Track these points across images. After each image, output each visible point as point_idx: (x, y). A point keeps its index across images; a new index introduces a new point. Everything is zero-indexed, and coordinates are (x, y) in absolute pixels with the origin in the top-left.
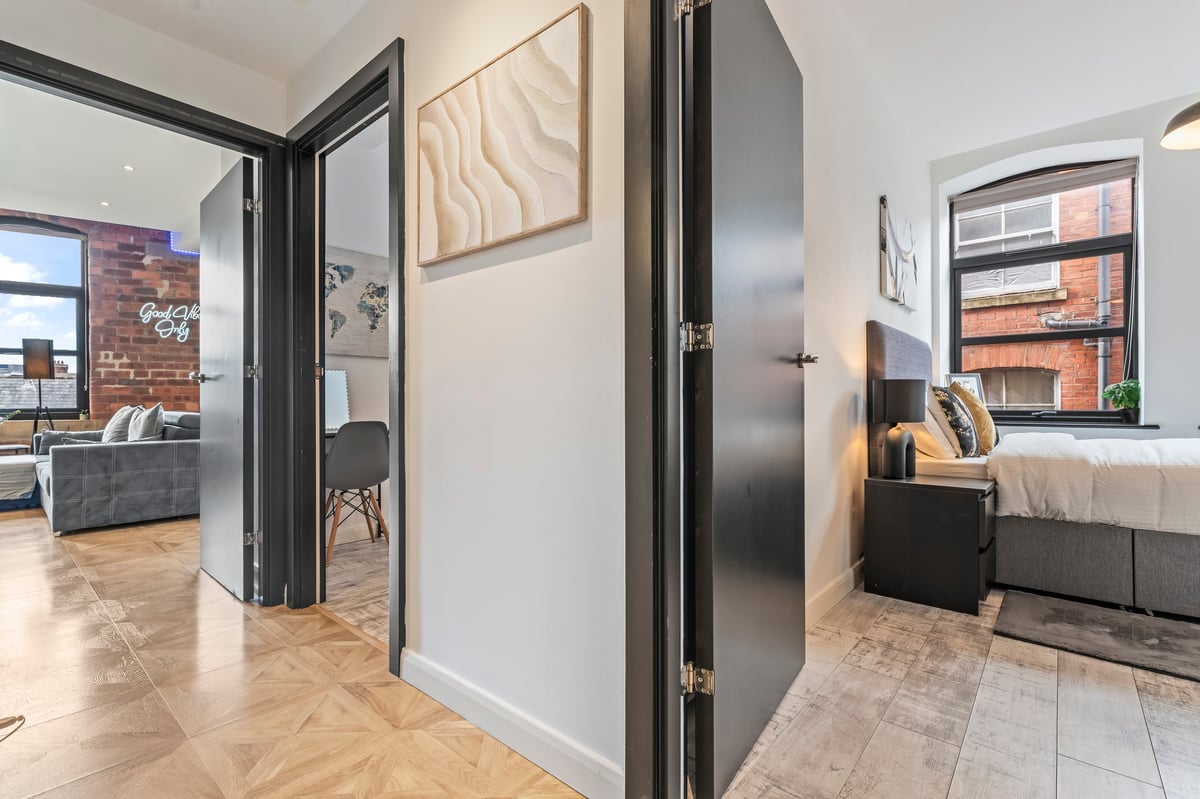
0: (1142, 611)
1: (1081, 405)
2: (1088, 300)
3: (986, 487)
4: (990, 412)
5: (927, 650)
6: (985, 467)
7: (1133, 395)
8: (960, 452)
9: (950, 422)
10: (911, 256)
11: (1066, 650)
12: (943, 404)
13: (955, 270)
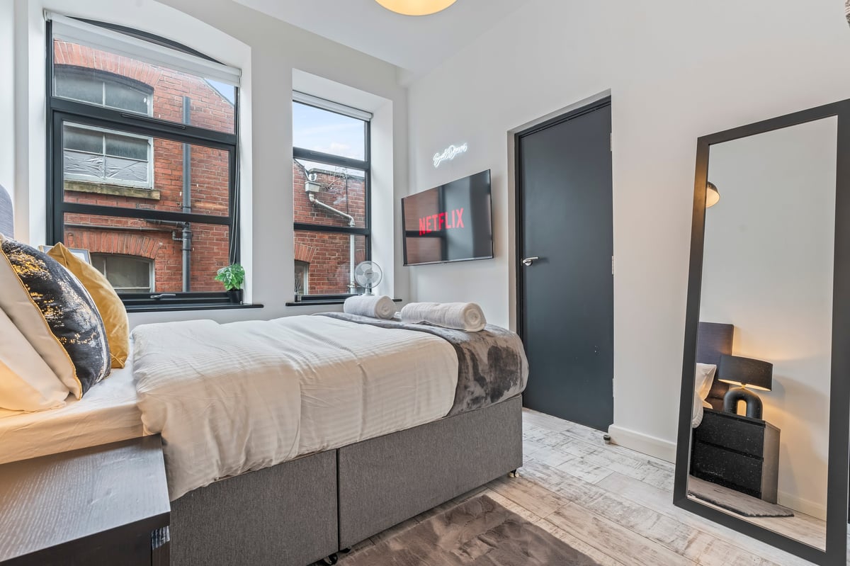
7: (239, 278)
9: (51, 324)
13: (54, 111)
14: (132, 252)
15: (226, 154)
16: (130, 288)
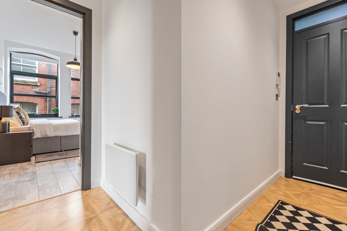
0: (62, 151)
1: (43, 113)
2: (45, 87)
3: (32, 131)
4: (28, 114)
5: (21, 170)
6: (30, 127)
7: (57, 110)
8: (22, 124)
9: (19, 117)
10: (1, 68)
11: (51, 160)
12: (17, 112)
13: (12, 73)
14: (30, 101)
15: (55, 81)
16: (30, 113)
